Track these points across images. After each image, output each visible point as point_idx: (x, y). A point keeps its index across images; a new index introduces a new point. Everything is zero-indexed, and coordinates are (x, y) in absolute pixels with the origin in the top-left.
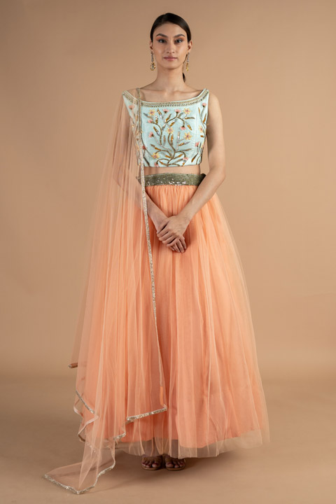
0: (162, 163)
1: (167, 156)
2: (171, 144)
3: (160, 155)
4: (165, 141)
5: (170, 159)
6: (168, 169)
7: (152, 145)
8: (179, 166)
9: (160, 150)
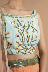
0: (21, 52)
1: (24, 48)
2: (28, 42)
3: (20, 48)
4: (25, 39)
5: (26, 50)
6: (25, 56)
7: (17, 42)
8: (31, 53)
9: (21, 45)
